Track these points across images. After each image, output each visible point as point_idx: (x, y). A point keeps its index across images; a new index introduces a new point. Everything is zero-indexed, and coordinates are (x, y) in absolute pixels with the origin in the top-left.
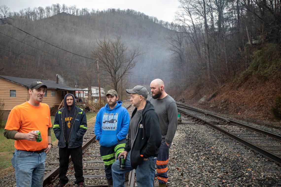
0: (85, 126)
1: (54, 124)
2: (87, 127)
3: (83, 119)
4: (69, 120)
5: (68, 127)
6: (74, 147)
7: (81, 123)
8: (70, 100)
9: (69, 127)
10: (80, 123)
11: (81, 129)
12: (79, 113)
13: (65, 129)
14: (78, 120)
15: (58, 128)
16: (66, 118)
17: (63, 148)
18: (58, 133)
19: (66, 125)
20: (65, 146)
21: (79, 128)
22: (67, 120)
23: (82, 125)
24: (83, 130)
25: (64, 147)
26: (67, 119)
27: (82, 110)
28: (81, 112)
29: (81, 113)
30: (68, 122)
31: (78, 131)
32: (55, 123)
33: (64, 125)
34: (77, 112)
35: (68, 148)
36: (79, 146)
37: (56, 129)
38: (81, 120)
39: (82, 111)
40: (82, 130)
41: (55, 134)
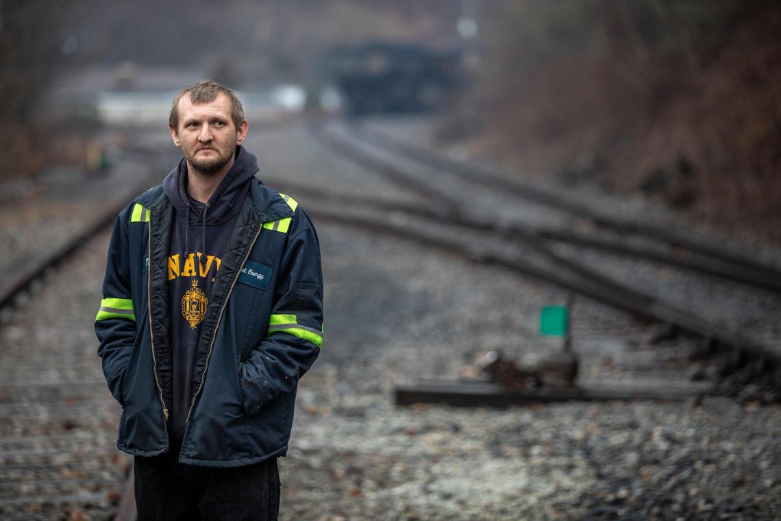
0: (302, 323)
1: (107, 295)
2: (317, 328)
3: (293, 274)
4: (194, 274)
5: (188, 323)
6: (225, 464)
7: (276, 298)
8: (205, 126)
9: (193, 321)
10: (268, 296)
11: (275, 337)
12: (270, 227)
13: (164, 329)
14: (260, 277)
15: (122, 324)
16: (176, 257)
17: (153, 458)
18: (118, 352)
19: (169, 302)
20: (164, 448)
21: (265, 332)
22: (182, 270)
23: (282, 310)
24: (289, 348)
25: (156, 453)
26: (182, 266)
27: (293, 204)
28: (282, 218)
29: (284, 226)
30: (185, 283)
31: (257, 355)
32: (112, 290)
33: (161, 301)
34: (255, 221)
35: (183, 460)
36: (256, 460)
37: (111, 330)
38: (282, 278)
39: (287, 212)
40: (278, 346)
41: (101, 359)
